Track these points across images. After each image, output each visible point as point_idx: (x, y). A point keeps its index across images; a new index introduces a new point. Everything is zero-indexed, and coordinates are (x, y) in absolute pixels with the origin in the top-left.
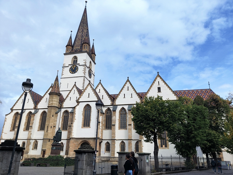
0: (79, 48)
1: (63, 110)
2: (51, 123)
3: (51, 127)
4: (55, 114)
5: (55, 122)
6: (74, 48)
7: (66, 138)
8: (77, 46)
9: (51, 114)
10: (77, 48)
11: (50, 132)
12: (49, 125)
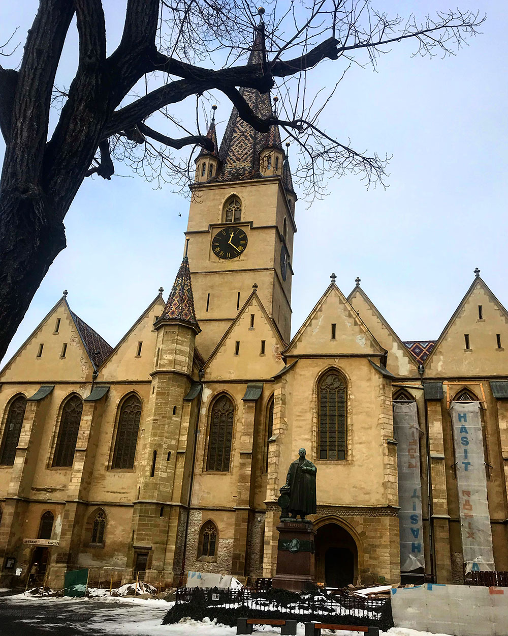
0: (248, 165)
2: (169, 441)
3: (169, 453)
4: (182, 402)
5: (184, 438)
6: (228, 168)
8: (238, 159)
9: (166, 404)
10: (238, 165)
11: (165, 475)
12: (160, 446)
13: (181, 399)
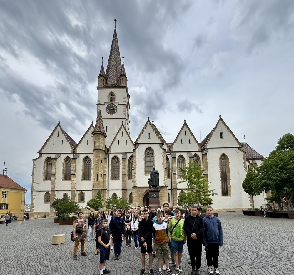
1: (111, 156)
2: (101, 171)
3: (101, 174)
4: (103, 159)
5: (105, 170)
7: (121, 188)
9: (99, 159)
11: (101, 181)
12: (99, 172)
13: (103, 158)
